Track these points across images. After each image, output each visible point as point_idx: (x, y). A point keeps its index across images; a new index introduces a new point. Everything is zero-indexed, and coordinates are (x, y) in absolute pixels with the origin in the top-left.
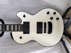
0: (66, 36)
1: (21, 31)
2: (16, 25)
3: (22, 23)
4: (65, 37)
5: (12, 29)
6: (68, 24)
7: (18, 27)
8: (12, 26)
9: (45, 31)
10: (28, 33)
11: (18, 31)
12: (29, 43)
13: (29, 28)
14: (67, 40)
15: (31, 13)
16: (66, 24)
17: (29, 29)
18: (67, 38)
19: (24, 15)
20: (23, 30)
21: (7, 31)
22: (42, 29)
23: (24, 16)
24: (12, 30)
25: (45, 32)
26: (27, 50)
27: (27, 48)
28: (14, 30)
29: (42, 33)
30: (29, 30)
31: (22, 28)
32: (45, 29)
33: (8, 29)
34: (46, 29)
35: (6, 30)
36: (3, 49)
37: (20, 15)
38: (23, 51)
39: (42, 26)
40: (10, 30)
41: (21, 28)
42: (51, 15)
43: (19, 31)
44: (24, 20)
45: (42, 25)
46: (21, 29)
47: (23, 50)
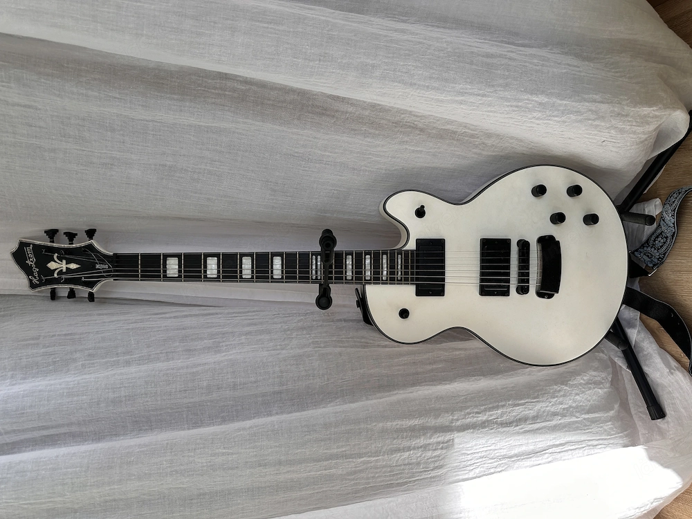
0: (644, 316)
1: (405, 281)
2: (385, 257)
3: (412, 245)
4: (638, 322)
5: (368, 273)
6: (658, 244)
7: (392, 266)
8: (368, 261)
9: (520, 281)
10: (439, 291)
11: (392, 280)
12: (436, 342)
13: (443, 267)
14: (652, 339)
15: (446, 191)
16: (647, 241)
17: (443, 274)
18: (654, 323)
19: (423, 207)
20: (417, 279)
21: (348, 282)
22: (508, 274)
23: (420, 213)
24: (368, 278)
25: (523, 290)
26: (432, 370)
27: (435, 362)
28: (376, 279)
29: (506, 293)
30: (443, 280)
31: (412, 268)
32: (520, 274)
33: (349, 274)
34: (528, 274)
35: (340, 279)
36: (340, 354)
37: (401, 207)
38: (417, 373)
39: (508, 261)
40: (359, 277)
41: (406, 267)
42: (557, 198)
43: (400, 282)
44: (418, 230)
45: (508, 254)
46: (406, 273)
47: (420, 370)
